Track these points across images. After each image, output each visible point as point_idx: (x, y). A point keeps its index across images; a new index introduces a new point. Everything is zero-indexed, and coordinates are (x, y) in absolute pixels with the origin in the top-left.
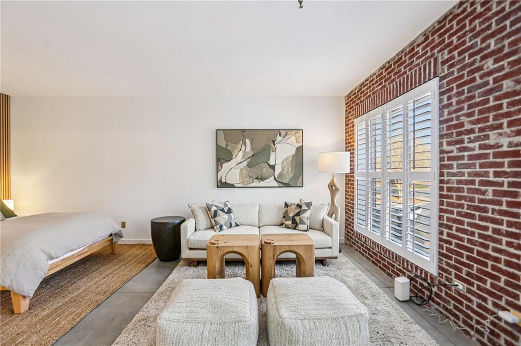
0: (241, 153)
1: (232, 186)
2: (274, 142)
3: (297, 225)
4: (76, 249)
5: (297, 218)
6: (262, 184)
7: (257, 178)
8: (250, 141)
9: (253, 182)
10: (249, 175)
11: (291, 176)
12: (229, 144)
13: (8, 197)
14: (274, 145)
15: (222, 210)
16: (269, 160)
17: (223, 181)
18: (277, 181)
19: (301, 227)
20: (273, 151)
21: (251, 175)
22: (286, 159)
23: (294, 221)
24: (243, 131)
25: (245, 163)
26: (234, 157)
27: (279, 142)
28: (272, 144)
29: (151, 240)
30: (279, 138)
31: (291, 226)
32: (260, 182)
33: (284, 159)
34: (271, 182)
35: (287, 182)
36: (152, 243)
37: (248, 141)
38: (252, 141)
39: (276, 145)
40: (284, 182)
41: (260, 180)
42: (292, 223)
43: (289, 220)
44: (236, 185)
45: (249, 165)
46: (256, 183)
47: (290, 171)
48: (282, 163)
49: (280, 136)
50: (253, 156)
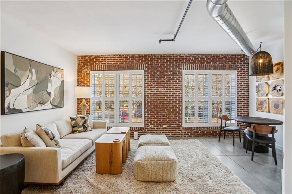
0: (28, 80)
1: (20, 111)
2: (50, 75)
3: (87, 128)
5: (85, 125)
6: (44, 107)
7: (40, 103)
8: (35, 70)
9: (37, 106)
10: (34, 100)
11: (59, 100)
12: (18, 70)
14: (50, 77)
16: (47, 89)
17: (11, 107)
18: (51, 104)
19: (89, 129)
20: (50, 82)
21: (36, 100)
22: (56, 88)
23: (84, 127)
24: (31, 61)
25: (31, 90)
26: (22, 83)
27: (53, 76)
28: (49, 77)
30: (53, 73)
32: (41, 106)
34: (48, 105)
35: (56, 105)
37: (33, 70)
38: (37, 71)
39: (51, 78)
40: (55, 105)
41: (42, 104)
44: (24, 111)
45: (34, 92)
46: (39, 107)
47: (58, 97)
48: (55, 91)
49: (54, 71)
50: (37, 84)
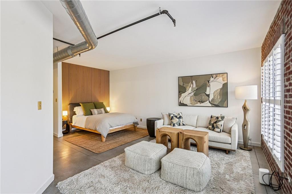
0: (191, 88)
1: (186, 105)
2: (209, 81)
3: (214, 128)
4: (120, 126)
5: (215, 125)
6: (202, 104)
7: (199, 102)
8: (195, 81)
9: (197, 104)
10: (195, 100)
11: (220, 100)
12: (184, 84)
13: (109, 106)
14: (209, 83)
15: (176, 117)
16: (206, 92)
17: (182, 102)
18: (211, 103)
19: (216, 129)
20: (208, 87)
21: (196, 100)
22: (216, 91)
23: (213, 126)
24: (192, 76)
25: (193, 94)
26: (187, 90)
27: (212, 81)
28: (208, 83)
29: (146, 127)
30: (212, 79)
31: (211, 129)
32: (201, 104)
33: (215, 91)
34: (207, 104)
35: (217, 104)
36: (147, 128)
37: (194, 82)
38: (196, 82)
39: (210, 83)
40: (215, 104)
41: (201, 103)
42: (212, 127)
43: (211, 125)
44: (188, 105)
45: (195, 95)
46: (199, 104)
47: (219, 97)
48: (214, 93)
49: (212, 78)
50: (197, 89)
